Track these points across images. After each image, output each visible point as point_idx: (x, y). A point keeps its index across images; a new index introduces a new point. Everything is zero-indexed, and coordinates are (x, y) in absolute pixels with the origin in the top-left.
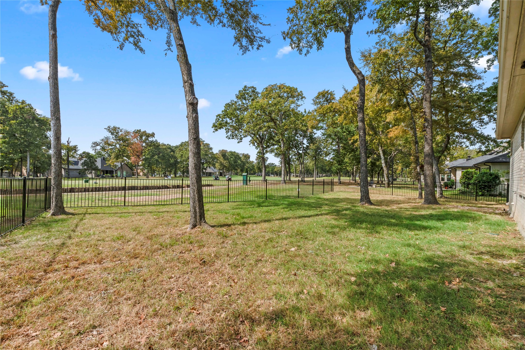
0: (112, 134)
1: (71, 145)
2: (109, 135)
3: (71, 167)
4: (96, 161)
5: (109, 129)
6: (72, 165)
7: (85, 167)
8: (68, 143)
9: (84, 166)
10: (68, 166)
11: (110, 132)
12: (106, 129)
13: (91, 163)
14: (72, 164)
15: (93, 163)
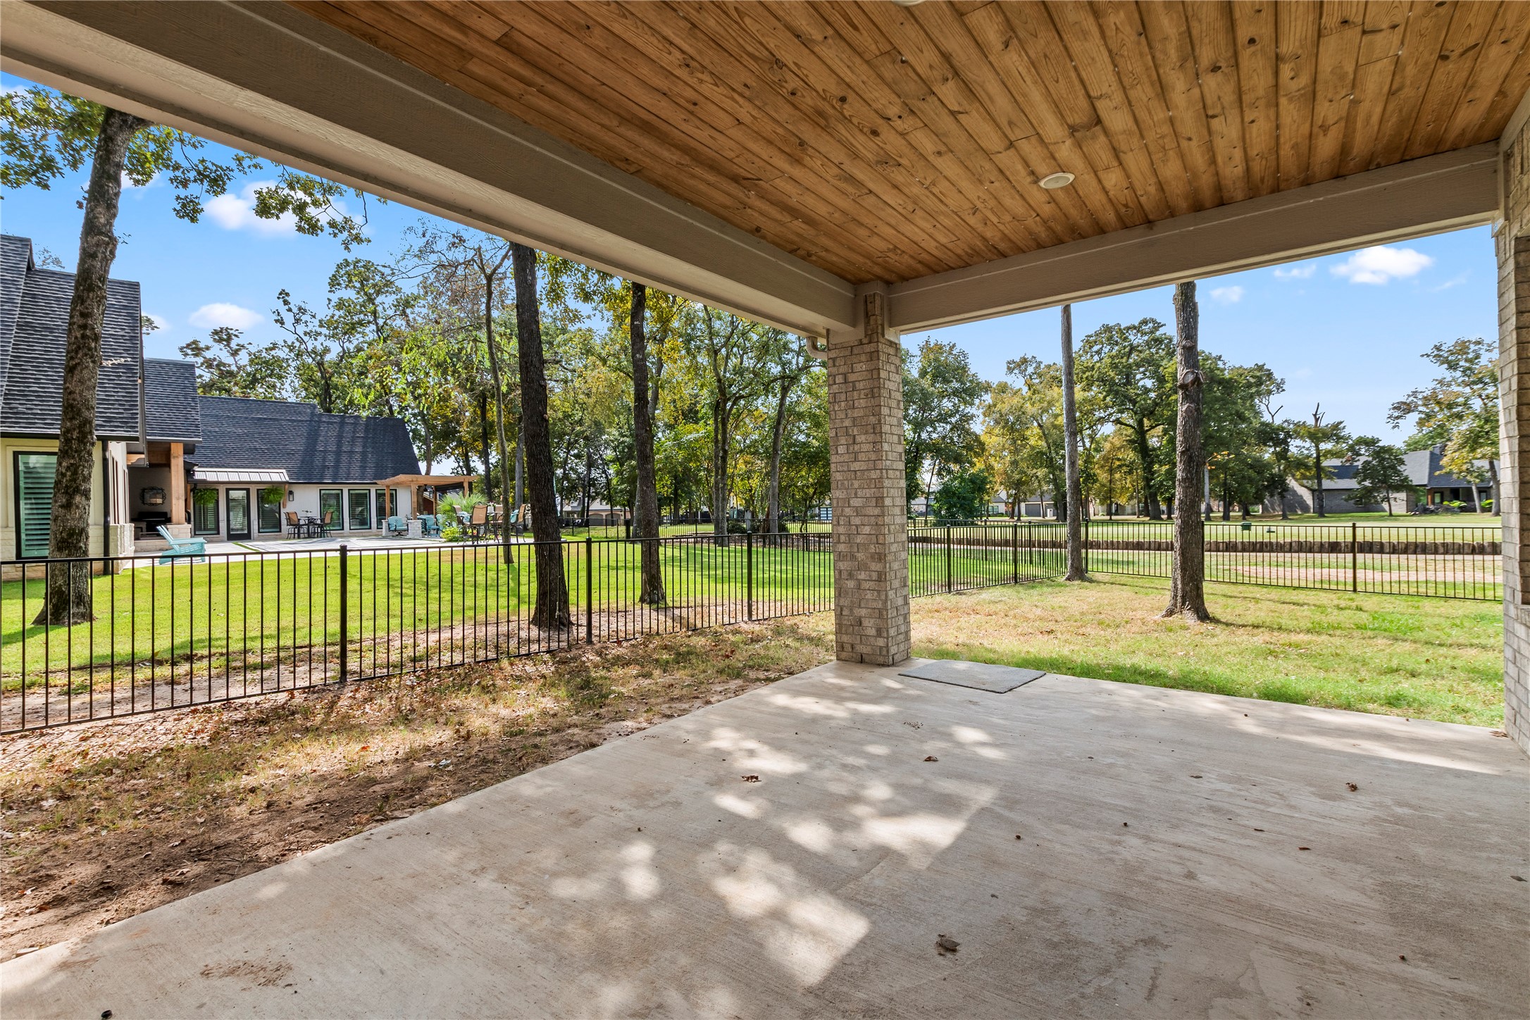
0: (1452, 366)
1: (1323, 423)
2: (1442, 372)
3: (1327, 484)
4: (1402, 462)
5: (1438, 355)
6: (1331, 479)
7: (1367, 483)
8: (1317, 420)
9: (1364, 480)
10: (1320, 484)
11: (1446, 361)
12: (1428, 356)
13: (1384, 468)
14: (1331, 476)
15: (1393, 467)
